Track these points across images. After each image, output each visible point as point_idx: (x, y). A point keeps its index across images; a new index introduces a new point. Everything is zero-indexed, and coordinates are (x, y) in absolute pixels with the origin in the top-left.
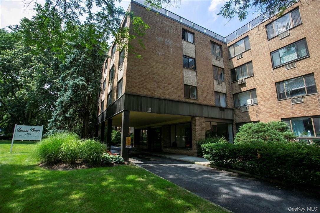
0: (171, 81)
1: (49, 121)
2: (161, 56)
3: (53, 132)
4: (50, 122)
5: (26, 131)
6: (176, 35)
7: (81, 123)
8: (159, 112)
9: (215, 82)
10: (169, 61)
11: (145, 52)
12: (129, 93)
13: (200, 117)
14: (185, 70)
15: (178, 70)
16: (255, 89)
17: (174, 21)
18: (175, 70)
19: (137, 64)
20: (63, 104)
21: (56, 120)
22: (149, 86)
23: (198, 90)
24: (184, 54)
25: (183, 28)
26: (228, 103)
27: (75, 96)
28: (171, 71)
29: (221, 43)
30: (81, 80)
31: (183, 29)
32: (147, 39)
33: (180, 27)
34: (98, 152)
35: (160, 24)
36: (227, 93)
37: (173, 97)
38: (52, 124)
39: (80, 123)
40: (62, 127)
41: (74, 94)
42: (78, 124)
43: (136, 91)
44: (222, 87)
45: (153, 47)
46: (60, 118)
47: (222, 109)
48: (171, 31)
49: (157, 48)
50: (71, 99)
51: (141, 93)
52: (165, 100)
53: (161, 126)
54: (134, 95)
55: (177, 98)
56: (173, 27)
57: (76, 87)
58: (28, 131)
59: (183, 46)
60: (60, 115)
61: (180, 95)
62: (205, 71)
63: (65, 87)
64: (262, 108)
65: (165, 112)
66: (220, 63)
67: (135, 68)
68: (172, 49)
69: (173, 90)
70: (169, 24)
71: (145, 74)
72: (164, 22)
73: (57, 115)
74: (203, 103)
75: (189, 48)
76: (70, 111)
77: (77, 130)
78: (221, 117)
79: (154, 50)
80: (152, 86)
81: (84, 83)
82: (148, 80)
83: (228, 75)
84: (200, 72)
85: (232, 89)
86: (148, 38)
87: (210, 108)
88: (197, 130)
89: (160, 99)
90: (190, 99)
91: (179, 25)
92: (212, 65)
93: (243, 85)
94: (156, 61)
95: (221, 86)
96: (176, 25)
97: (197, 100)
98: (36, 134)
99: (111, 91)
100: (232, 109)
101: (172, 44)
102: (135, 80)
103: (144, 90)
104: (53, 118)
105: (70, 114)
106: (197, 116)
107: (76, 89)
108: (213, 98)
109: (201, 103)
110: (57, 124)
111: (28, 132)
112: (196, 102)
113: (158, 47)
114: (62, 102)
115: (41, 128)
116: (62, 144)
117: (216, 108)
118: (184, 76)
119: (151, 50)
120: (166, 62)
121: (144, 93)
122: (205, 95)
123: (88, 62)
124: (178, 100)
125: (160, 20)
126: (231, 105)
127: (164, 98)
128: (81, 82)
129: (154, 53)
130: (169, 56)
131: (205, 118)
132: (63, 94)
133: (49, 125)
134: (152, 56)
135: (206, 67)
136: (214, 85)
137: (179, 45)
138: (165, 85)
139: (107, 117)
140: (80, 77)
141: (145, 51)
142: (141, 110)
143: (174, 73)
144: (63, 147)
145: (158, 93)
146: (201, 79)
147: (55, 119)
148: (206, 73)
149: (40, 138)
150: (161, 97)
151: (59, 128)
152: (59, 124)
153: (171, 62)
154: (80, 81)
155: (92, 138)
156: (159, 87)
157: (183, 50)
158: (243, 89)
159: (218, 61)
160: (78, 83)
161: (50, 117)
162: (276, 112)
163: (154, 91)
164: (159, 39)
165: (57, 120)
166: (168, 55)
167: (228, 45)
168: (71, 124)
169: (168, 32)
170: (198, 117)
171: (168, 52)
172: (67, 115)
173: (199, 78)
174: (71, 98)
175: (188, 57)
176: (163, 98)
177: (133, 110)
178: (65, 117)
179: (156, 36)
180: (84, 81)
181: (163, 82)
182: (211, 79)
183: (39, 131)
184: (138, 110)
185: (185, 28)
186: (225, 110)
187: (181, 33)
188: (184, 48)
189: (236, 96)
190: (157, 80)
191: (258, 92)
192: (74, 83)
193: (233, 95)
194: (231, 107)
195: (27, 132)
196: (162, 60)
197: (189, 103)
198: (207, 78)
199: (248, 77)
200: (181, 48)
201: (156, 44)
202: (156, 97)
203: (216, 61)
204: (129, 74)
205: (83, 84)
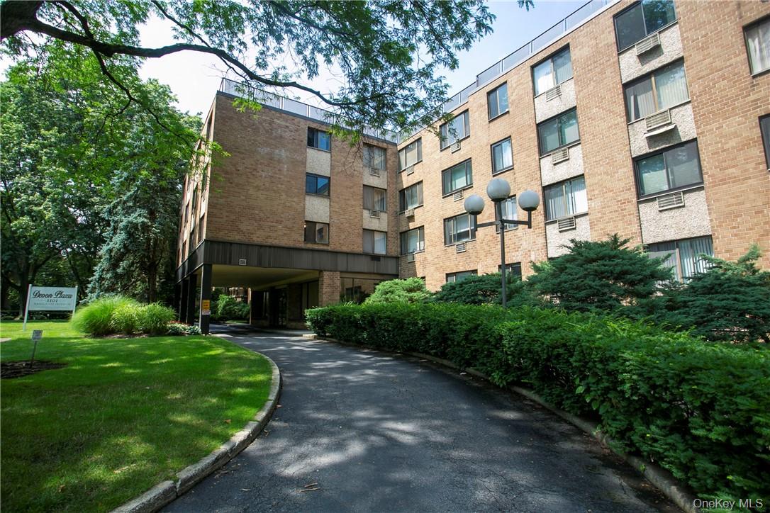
0: (282, 218)
1: (90, 279)
2: (266, 179)
3: (98, 297)
4: (91, 281)
5: (48, 297)
6: (296, 141)
7: (146, 281)
8: (260, 264)
9: (366, 214)
10: (279, 186)
11: (238, 174)
12: (212, 239)
13: (331, 271)
14: (308, 198)
15: (295, 199)
16: (423, 226)
17: (292, 117)
18: (290, 199)
19: (226, 195)
20: (113, 254)
21: (101, 279)
22: (243, 227)
23: (331, 228)
24: (309, 171)
25: (311, 126)
26: (390, 247)
27: (131, 242)
28: (283, 202)
29: (385, 145)
30: (140, 215)
31: (309, 128)
32: (243, 153)
33: (304, 126)
34: (161, 318)
35: (267, 125)
36: (390, 232)
37: (284, 242)
38: (94, 284)
39: (143, 282)
40: (111, 289)
41: (129, 238)
42: (139, 282)
43: (222, 236)
44: (379, 221)
45: (252, 165)
46: (109, 276)
47: (376, 258)
48: (287, 135)
49: (260, 166)
50: (125, 247)
51: (230, 239)
52: (270, 247)
53: (285, 286)
54: (219, 242)
55: (291, 244)
56: (292, 127)
57: (131, 228)
58: (51, 296)
59: (308, 159)
60: (108, 271)
61: (297, 239)
62: (347, 198)
63: (114, 226)
64: (429, 257)
65: (269, 264)
66: (379, 181)
67: (222, 201)
68: (286, 166)
69: (285, 232)
70: (283, 123)
71: (237, 210)
72: (275, 120)
73: (103, 270)
74: (338, 249)
75: (319, 161)
76: (123, 264)
77: (137, 294)
78: (372, 271)
79: (255, 169)
80: (249, 228)
81: (146, 220)
82: (242, 219)
83: (393, 201)
84: (337, 200)
85: (398, 224)
86: (244, 151)
87: (351, 258)
88: (324, 291)
89: (261, 246)
90: (315, 243)
91: (302, 122)
92: (362, 186)
93: (411, 218)
94: (258, 188)
95: (377, 220)
96: (296, 124)
97: (328, 245)
98: (66, 300)
99: (193, 230)
100: (397, 258)
101: (287, 157)
102: (221, 220)
103: (235, 233)
104: (97, 275)
105: (124, 269)
106: (325, 270)
107: (132, 230)
108: (359, 240)
109: (335, 250)
110: (104, 284)
111: (52, 298)
112: (325, 248)
113: (261, 164)
114: (110, 251)
115: (74, 291)
116: (114, 309)
117: (364, 257)
118: (306, 207)
119: (250, 171)
120: (275, 188)
121: (236, 237)
122: (343, 237)
123: (152, 184)
124: (292, 246)
125: (268, 118)
126: (395, 251)
127: (269, 244)
128: (141, 220)
129: (253, 175)
130: (280, 178)
131: (341, 272)
132: (112, 238)
133: (89, 286)
134: (250, 180)
135: (349, 190)
136: (362, 219)
137: (299, 158)
138: (272, 224)
139: (188, 272)
140: (138, 210)
141: (239, 172)
142: (230, 263)
143: (288, 204)
144: (116, 314)
145: (258, 237)
146: (337, 210)
147: (101, 276)
148: (348, 200)
149: (72, 307)
150: (265, 243)
151: (107, 290)
152: (106, 283)
153: (283, 186)
154: (139, 217)
155: (156, 302)
156: (260, 227)
157: (308, 166)
158: (412, 225)
159: (377, 178)
160: (135, 221)
161: (91, 273)
162: (441, 264)
163: (252, 234)
164: (264, 151)
165: (104, 279)
166: (278, 176)
167: (399, 148)
168: (125, 284)
169: (281, 137)
170: (328, 271)
171: (278, 172)
172: (119, 271)
173: (333, 209)
174: (125, 245)
175: (316, 176)
176: (266, 244)
177: (218, 263)
178: (116, 273)
179: (259, 147)
180: (145, 217)
181: (268, 220)
182: (358, 209)
183: (70, 296)
184: (225, 263)
185: (314, 126)
186: (382, 259)
187: (305, 137)
188: (308, 161)
189: (404, 236)
190: (257, 217)
191: (426, 231)
192: (129, 222)
193: (401, 233)
194: (394, 254)
195: (50, 298)
196: (267, 185)
197: (313, 250)
198: (351, 209)
199: (418, 205)
200: (304, 163)
201: (258, 161)
202: (256, 243)
203: (371, 177)
204: (211, 210)
205: (142, 222)
